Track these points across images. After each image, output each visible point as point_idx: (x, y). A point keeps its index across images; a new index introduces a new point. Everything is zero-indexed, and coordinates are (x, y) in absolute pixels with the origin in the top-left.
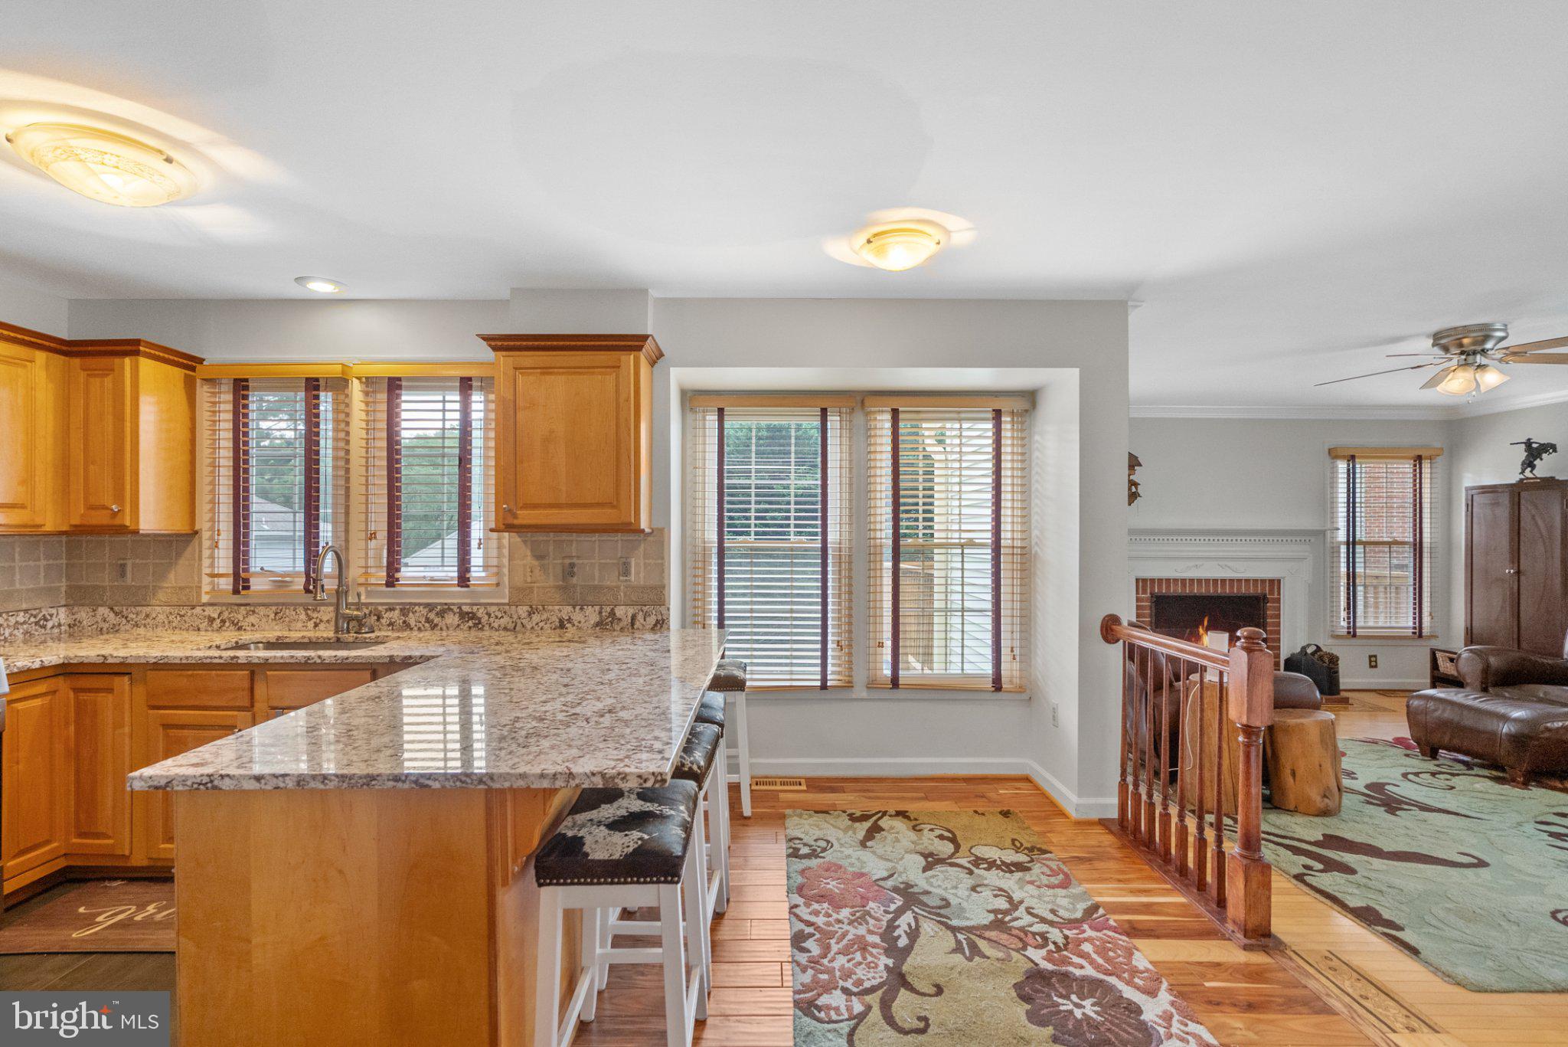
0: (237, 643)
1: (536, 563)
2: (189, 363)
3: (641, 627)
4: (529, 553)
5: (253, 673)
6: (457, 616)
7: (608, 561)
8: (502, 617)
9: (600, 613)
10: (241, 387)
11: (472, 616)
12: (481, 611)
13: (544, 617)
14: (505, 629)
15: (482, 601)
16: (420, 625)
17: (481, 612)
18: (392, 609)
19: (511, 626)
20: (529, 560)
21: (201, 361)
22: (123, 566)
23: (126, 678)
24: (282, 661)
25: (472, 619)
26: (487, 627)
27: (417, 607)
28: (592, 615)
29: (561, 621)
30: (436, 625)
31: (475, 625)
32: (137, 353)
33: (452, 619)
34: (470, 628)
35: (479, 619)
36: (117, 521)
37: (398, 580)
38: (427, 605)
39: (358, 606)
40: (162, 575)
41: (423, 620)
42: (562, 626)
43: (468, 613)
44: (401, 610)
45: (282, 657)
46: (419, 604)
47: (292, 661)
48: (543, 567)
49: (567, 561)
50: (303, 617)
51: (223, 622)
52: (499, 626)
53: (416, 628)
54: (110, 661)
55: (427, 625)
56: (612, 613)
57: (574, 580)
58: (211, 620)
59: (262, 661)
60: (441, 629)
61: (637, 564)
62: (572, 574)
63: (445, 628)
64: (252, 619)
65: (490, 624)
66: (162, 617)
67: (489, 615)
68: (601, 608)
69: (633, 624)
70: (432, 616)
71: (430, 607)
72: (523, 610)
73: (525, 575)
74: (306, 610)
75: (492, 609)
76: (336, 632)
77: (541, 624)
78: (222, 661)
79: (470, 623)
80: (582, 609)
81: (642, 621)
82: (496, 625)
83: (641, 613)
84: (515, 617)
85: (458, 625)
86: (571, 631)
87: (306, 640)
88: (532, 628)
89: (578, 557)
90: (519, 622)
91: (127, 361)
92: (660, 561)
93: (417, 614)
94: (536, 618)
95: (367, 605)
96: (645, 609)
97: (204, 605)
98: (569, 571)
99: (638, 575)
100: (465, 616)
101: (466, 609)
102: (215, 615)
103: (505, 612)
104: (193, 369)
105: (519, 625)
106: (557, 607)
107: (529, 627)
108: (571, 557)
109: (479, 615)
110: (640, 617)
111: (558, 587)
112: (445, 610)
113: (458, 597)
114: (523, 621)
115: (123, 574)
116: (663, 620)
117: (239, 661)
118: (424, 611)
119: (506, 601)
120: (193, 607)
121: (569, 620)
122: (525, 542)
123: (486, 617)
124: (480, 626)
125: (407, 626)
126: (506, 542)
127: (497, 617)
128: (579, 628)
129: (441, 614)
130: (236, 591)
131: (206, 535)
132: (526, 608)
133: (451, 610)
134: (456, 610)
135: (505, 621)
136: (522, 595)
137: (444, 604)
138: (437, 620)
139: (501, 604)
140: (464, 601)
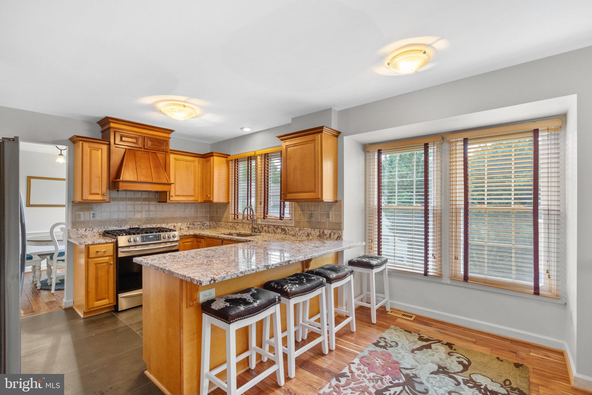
0: (230, 233)
1: (301, 213)
2: (226, 156)
3: (333, 238)
4: (300, 209)
5: (222, 241)
7: (323, 212)
9: (320, 232)
10: (237, 161)
12: (287, 228)
13: (303, 232)
14: (293, 235)
15: (287, 225)
17: (286, 229)
18: (265, 226)
19: (294, 234)
20: (300, 212)
21: (229, 155)
22: (217, 211)
23: (203, 240)
25: (284, 231)
26: (288, 234)
28: (317, 232)
29: (308, 234)
31: (285, 233)
32: (213, 156)
33: (279, 230)
34: (284, 234)
35: (286, 231)
36: (210, 200)
37: (267, 217)
39: (258, 225)
40: (223, 214)
41: (273, 230)
42: (308, 236)
43: (283, 229)
44: (268, 226)
46: (272, 225)
48: (303, 214)
49: (310, 212)
50: (247, 227)
51: (233, 227)
54: (201, 235)
55: (273, 232)
56: (323, 232)
57: (312, 219)
58: (231, 226)
61: (332, 214)
62: (312, 217)
63: (278, 233)
64: (238, 227)
66: (223, 225)
67: (288, 230)
68: (320, 230)
69: (330, 237)
70: (275, 229)
71: (274, 226)
72: (297, 229)
73: (298, 217)
74: (248, 225)
75: (289, 228)
76: (252, 232)
77: (303, 234)
79: (284, 232)
80: (314, 230)
81: (333, 236)
82: (290, 233)
83: (333, 233)
84: (295, 231)
85: (281, 233)
86: (311, 237)
87: (245, 234)
88: (300, 235)
89: (314, 211)
91: (212, 158)
92: (340, 213)
93: (271, 228)
94: (301, 232)
95: (260, 224)
96: (334, 231)
97: (230, 222)
98: (311, 216)
99: (332, 218)
101: (283, 227)
102: (232, 225)
103: (293, 229)
104: (227, 158)
105: (296, 234)
106: (307, 229)
107: (299, 235)
108: (311, 211)
109: (286, 230)
110: (332, 234)
111: (307, 221)
112: (278, 227)
113: (280, 223)
114: (298, 233)
115: (217, 213)
116: (340, 236)
118: (273, 227)
119: (293, 225)
120: (228, 223)
121: (310, 234)
122: (299, 205)
125: (269, 232)
126: (293, 205)
127: (290, 231)
128: (313, 237)
129: (277, 228)
130: (235, 219)
131: (230, 203)
132: (298, 228)
133: (279, 227)
134: (280, 228)
135: (293, 232)
136: (298, 224)
137: (277, 225)
138: (276, 231)
139: (292, 226)
140: (283, 225)
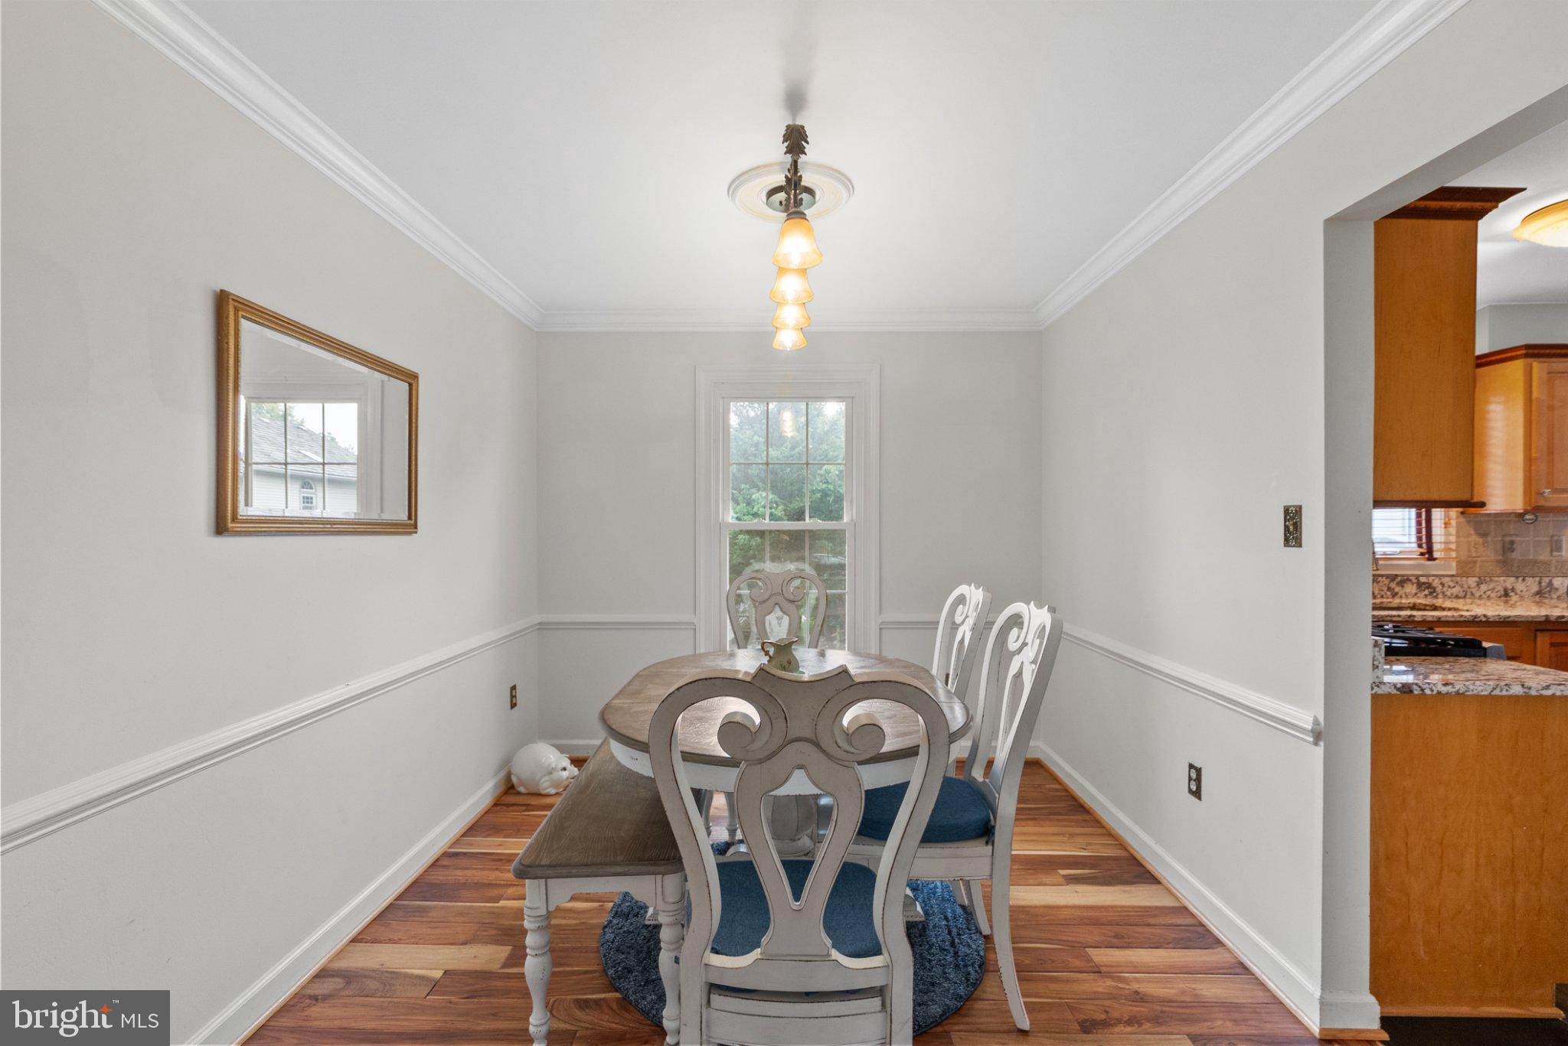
1: (1480, 540)
4: (1472, 532)
6: (1415, 585)
8: (1454, 587)
11: (1429, 586)
12: (1436, 581)
16: (1383, 593)
17: (1436, 583)
19: (1462, 594)
20: (1474, 537)
24: (1452, 619)
25: (1428, 588)
26: (1440, 596)
27: (1380, 578)
30: (1396, 594)
31: (1431, 593)
33: (1412, 588)
34: (1426, 596)
35: (1434, 588)
38: (1387, 576)
41: (1385, 589)
43: (1424, 583)
45: (1453, 616)
46: (1382, 576)
47: (1462, 619)
48: (1487, 544)
49: (1507, 538)
52: (1452, 595)
53: (1379, 596)
55: (1389, 593)
56: (1550, 584)
57: (1514, 555)
59: (1435, 619)
60: (1401, 597)
62: (1511, 550)
63: (1404, 596)
65: (1443, 593)
67: (1443, 585)
68: (1540, 579)
70: (1393, 585)
71: (1393, 578)
72: (1472, 581)
73: (1469, 551)
75: (1446, 580)
77: (1485, 593)
78: (1400, 619)
79: (1426, 592)
80: (1523, 580)
82: (1448, 593)
84: (1465, 586)
85: (1416, 594)
86: (1514, 599)
88: (1480, 596)
89: (1516, 535)
90: (1469, 591)
93: (1380, 584)
94: (1483, 588)
98: (1508, 547)
100: (1420, 585)
101: (1423, 579)
103: (1457, 583)
105: (1469, 593)
106: (1502, 579)
107: (1477, 596)
108: (1509, 535)
111: (1498, 561)
114: (1472, 591)
117: (1416, 619)
118: (1386, 582)
119: (1454, 573)
121: (1513, 590)
122: (1469, 522)
123: (1440, 587)
124: (1435, 594)
127: (1449, 587)
128: (1521, 597)
129: (1402, 583)
132: (1473, 579)
133: (1410, 580)
134: (1415, 581)
135: (1456, 590)
136: (1465, 568)
137: (1403, 576)
138: (1397, 589)
139: (1453, 576)
140: (1420, 573)
